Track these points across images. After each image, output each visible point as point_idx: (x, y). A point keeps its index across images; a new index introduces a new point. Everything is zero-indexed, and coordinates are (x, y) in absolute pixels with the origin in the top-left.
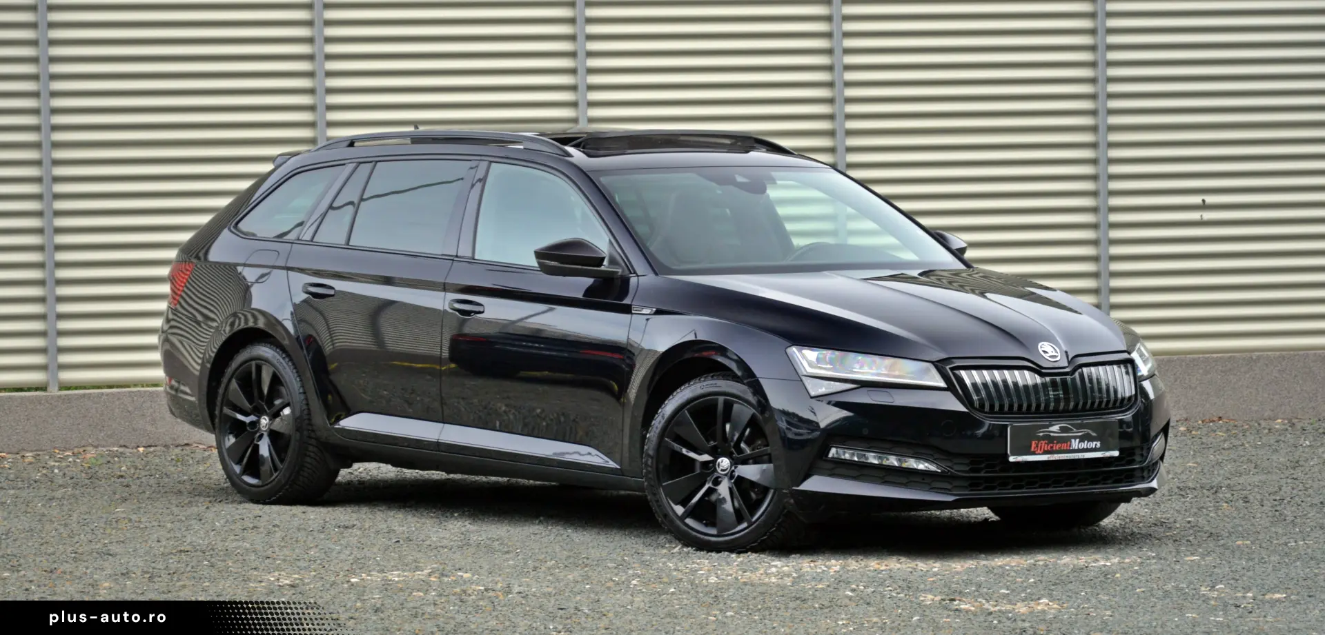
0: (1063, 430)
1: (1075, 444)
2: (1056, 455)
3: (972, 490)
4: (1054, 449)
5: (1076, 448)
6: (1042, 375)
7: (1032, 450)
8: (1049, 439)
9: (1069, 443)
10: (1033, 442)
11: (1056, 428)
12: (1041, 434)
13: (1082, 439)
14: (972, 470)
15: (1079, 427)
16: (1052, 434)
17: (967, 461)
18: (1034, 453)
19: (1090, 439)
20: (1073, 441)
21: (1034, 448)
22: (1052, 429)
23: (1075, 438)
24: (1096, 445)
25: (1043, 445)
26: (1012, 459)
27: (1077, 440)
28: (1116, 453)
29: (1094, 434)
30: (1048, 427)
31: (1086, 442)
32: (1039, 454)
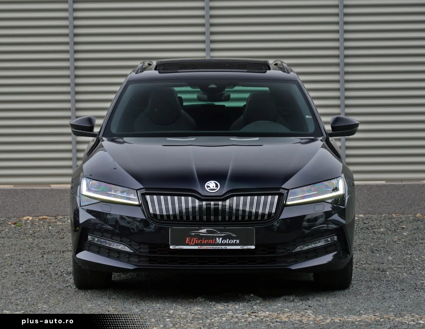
0: (208, 232)
1: (219, 240)
2: (204, 247)
3: (149, 264)
4: (203, 243)
5: (220, 243)
6: (201, 200)
7: (187, 242)
8: (200, 237)
9: (214, 240)
10: (188, 238)
11: (204, 231)
12: (193, 234)
13: (224, 238)
14: (150, 252)
15: (221, 231)
16: (201, 234)
17: (147, 246)
18: (188, 245)
19: (231, 238)
20: (217, 239)
21: (188, 242)
22: (200, 231)
23: (219, 237)
24: (236, 242)
25: (195, 240)
26: (171, 247)
27: (221, 239)
28: (253, 247)
29: (234, 235)
30: (198, 230)
31: (228, 240)
32: (191, 245)
